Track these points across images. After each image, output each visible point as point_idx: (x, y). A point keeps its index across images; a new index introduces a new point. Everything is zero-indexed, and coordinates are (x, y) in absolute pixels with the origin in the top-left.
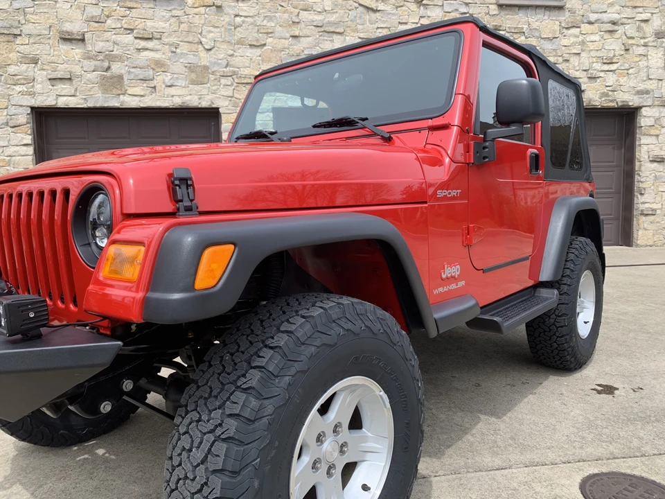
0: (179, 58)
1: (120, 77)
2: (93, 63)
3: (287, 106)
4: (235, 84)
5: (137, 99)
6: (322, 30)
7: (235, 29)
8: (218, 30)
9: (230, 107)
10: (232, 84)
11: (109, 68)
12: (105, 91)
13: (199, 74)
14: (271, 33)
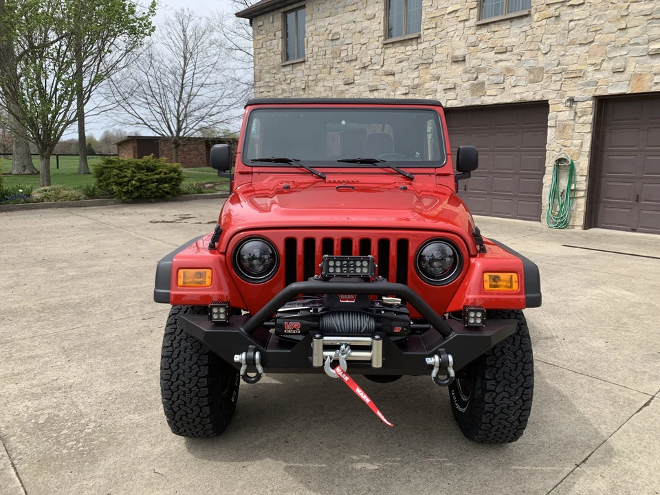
0: (524, 64)
1: (483, 83)
2: (468, 75)
3: (607, 94)
4: (563, 80)
5: (492, 98)
6: (651, 17)
7: (569, 32)
8: (555, 36)
9: (556, 99)
10: (561, 80)
11: (477, 78)
12: (473, 94)
13: (536, 74)
14: (600, 30)
